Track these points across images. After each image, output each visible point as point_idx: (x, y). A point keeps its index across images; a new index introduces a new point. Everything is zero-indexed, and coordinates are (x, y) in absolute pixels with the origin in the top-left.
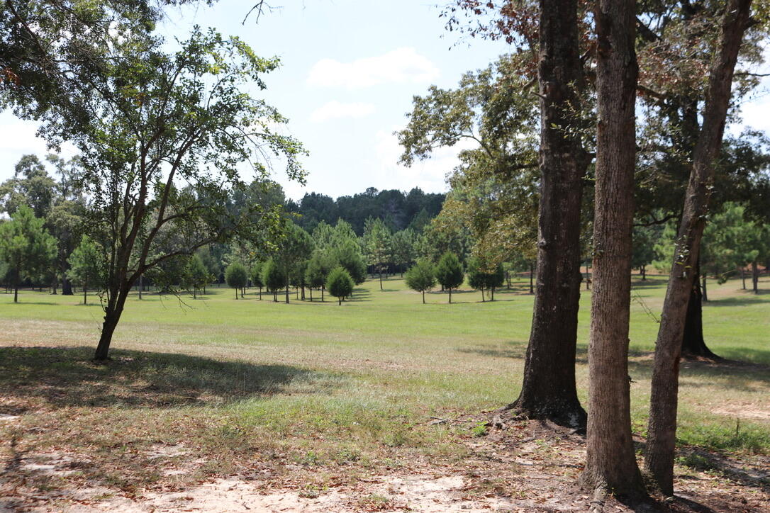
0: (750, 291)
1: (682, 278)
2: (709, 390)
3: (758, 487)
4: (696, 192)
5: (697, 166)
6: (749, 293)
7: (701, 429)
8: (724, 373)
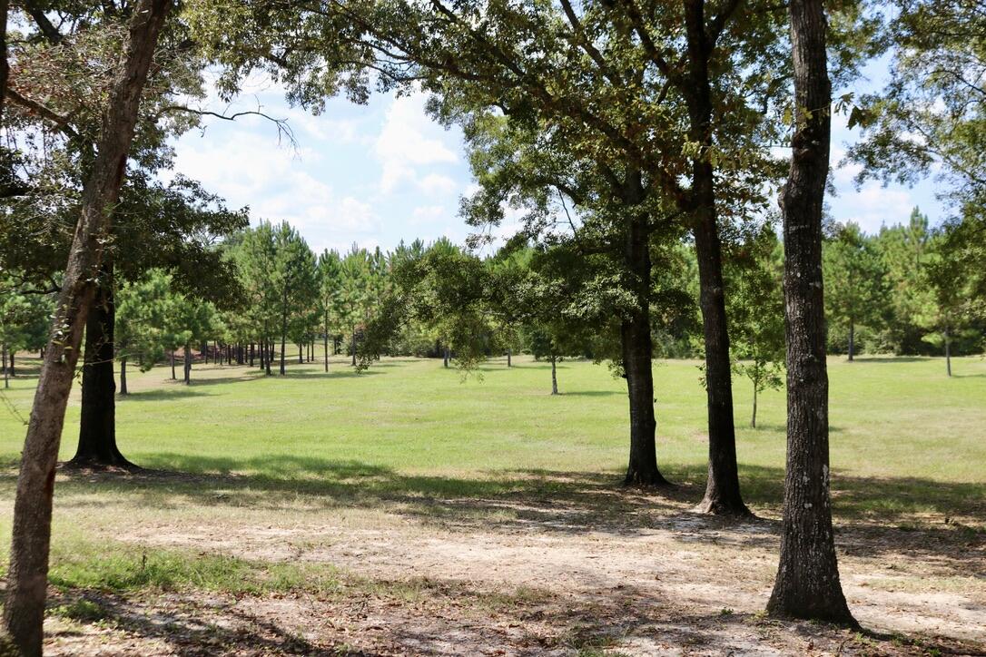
0: (180, 381)
1: (60, 364)
2: (116, 509)
3: (161, 636)
4: (84, 246)
5: (86, 211)
6: (180, 384)
7: (97, 564)
8: (140, 487)
